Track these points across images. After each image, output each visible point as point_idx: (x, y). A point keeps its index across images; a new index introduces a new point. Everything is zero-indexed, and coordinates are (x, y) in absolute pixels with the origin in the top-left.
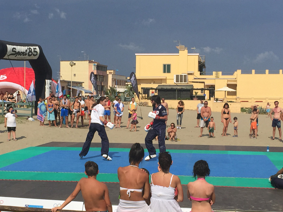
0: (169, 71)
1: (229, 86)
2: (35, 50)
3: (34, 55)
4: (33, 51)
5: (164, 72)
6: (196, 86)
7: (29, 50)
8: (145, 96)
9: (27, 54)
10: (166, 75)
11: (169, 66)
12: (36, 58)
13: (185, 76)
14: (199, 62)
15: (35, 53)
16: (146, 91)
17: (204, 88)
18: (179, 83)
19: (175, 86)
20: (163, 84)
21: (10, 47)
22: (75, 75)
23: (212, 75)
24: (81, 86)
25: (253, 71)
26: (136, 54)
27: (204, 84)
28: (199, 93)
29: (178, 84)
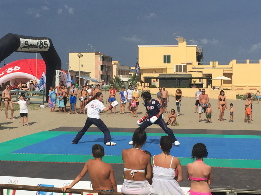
0: (169, 62)
1: (225, 75)
2: (46, 43)
3: (45, 48)
4: (43, 43)
5: (165, 62)
6: (194, 75)
7: (40, 43)
8: (147, 85)
9: (39, 47)
10: (167, 65)
11: (169, 57)
12: (46, 50)
13: (184, 66)
14: (197, 53)
15: (46, 46)
16: (148, 80)
17: (201, 77)
18: (179, 72)
19: (175, 75)
20: (164, 73)
21: (22, 41)
22: (82, 66)
23: (209, 64)
24: (88, 75)
25: (248, 61)
26: (138, 46)
27: (201, 73)
28: (198, 82)
29: (177, 74)
